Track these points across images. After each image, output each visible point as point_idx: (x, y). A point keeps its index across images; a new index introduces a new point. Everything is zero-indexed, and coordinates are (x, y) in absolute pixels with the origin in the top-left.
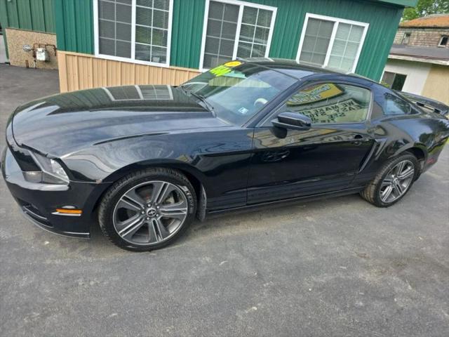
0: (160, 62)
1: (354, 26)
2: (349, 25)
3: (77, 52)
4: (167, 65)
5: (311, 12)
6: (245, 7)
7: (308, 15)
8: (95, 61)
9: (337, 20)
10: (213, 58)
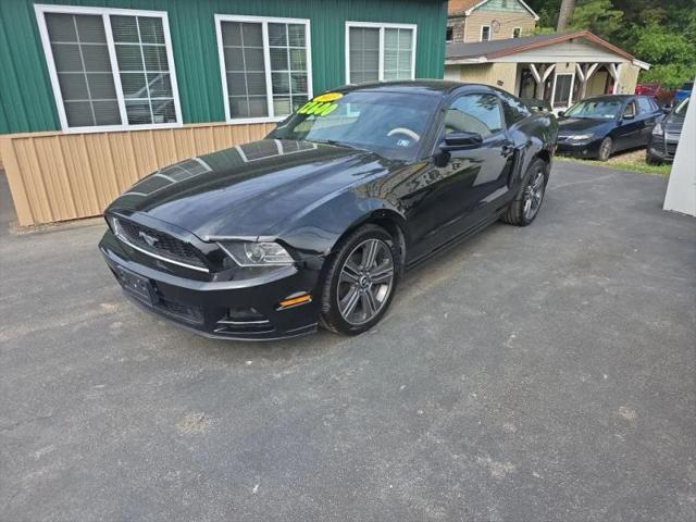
0: (165, 121)
1: (401, 30)
2: (396, 29)
3: (31, 131)
4: (180, 123)
5: (350, 20)
6: (269, 24)
7: (348, 24)
8: (64, 140)
9: (382, 26)
10: (240, 102)
